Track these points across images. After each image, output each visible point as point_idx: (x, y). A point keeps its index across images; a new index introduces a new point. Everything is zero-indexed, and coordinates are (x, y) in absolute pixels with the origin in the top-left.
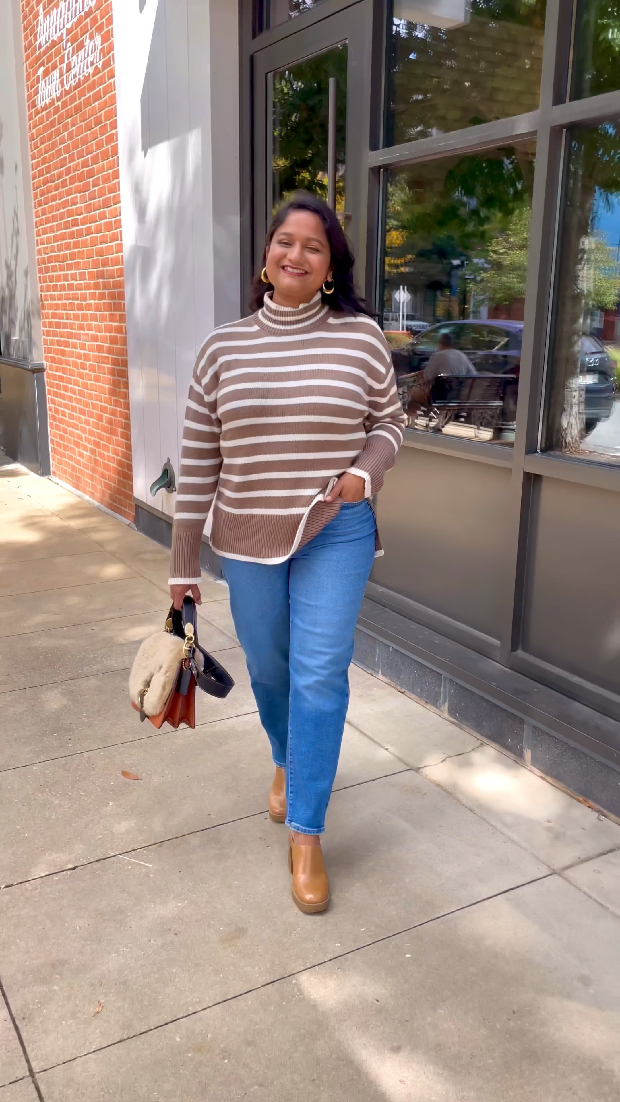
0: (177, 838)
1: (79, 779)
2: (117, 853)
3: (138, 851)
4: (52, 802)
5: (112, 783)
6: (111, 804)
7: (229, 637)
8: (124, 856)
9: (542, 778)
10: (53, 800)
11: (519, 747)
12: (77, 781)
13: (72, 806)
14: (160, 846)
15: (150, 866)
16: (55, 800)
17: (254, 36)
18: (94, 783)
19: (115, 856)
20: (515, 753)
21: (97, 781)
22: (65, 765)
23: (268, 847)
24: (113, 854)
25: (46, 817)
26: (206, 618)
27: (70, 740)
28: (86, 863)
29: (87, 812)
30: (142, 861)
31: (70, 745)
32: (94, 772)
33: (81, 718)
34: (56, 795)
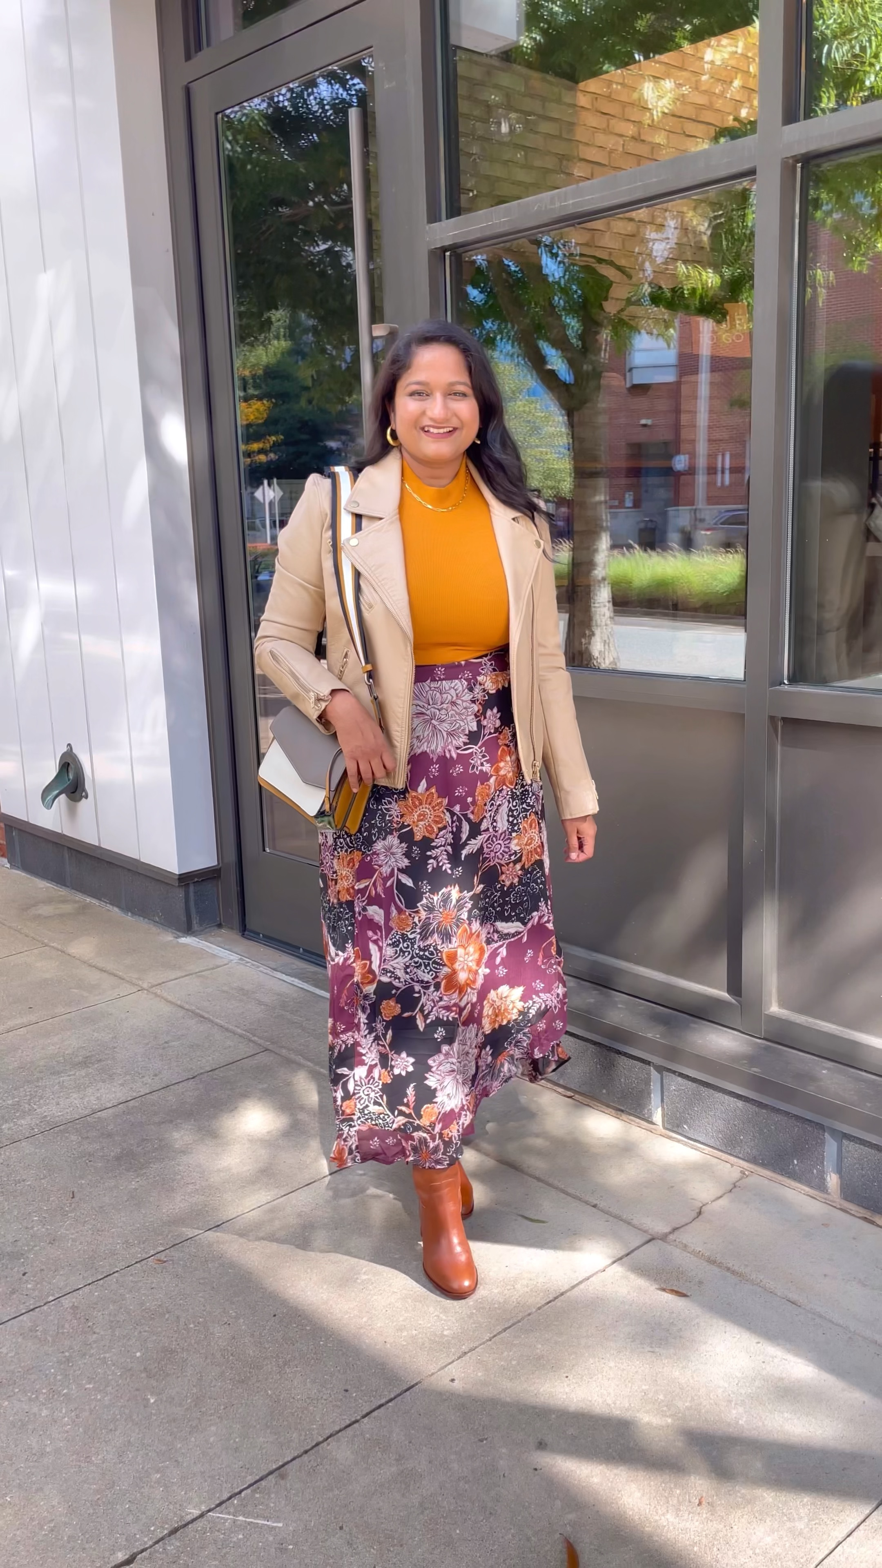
0: (306, 1452)
1: (70, 1356)
2: (204, 1508)
3: (243, 1494)
4: (35, 1414)
5: (138, 1354)
6: (152, 1401)
7: (241, 1036)
8: (221, 1513)
9: (865, 1219)
10: (35, 1410)
11: (815, 1171)
12: (68, 1360)
13: (77, 1416)
14: (283, 1477)
15: (280, 1525)
16: (41, 1410)
17: (188, 58)
18: (104, 1361)
19: (202, 1515)
20: (809, 1184)
21: (107, 1355)
22: (33, 1329)
23: (481, 1441)
24: (196, 1512)
25: (34, 1452)
26: (187, 1007)
27: (24, 1274)
28: (150, 1543)
29: (112, 1426)
30: (257, 1517)
31: (29, 1286)
32: (95, 1336)
33: (32, 1227)
34: (37, 1397)
